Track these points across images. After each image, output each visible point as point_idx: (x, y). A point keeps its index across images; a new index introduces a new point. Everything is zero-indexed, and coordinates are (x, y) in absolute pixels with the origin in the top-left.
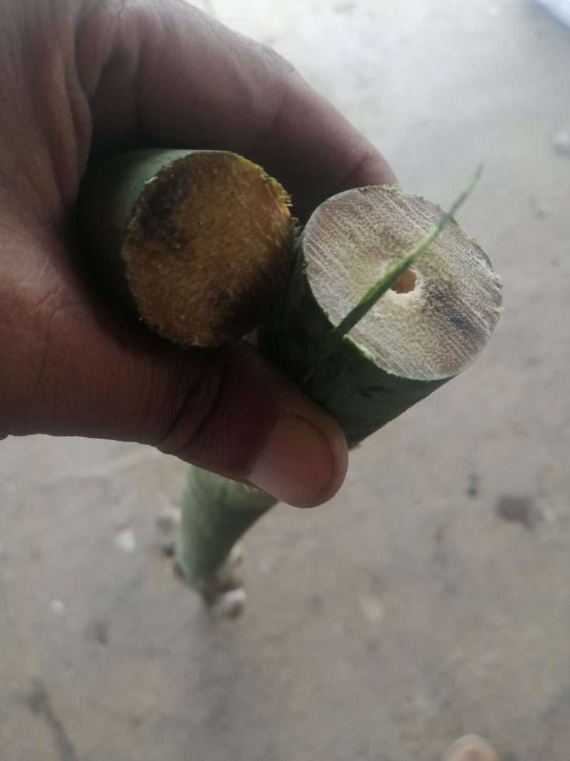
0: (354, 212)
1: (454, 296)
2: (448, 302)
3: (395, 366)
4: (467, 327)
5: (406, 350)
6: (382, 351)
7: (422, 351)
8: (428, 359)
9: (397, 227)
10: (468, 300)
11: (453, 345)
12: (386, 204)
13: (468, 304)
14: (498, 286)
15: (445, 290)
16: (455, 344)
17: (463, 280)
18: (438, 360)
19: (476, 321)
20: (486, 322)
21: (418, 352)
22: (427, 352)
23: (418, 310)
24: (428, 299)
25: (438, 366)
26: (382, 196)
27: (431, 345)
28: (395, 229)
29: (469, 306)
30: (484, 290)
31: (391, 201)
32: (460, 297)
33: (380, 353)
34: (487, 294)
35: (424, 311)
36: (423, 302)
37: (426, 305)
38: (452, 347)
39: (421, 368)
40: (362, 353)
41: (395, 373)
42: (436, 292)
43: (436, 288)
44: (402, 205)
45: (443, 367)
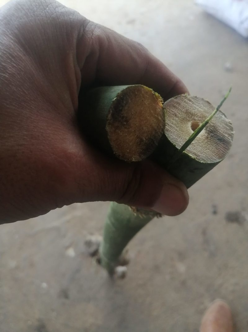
0: (174, 106)
1: (217, 130)
2: (215, 133)
3: (203, 159)
4: (224, 141)
5: (205, 153)
6: (197, 155)
7: (210, 152)
8: (213, 155)
9: (191, 109)
10: (222, 131)
11: (220, 148)
12: (185, 101)
13: (222, 132)
14: (231, 124)
15: (213, 129)
16: (221, 148)
17: (218, 124)
18: (217, 155)
19: (226, 138)
20: (230, 138)
21: (209, 153)
22: (212, 153)
23: (205, 138)
24: (208, 133)
25: (217, 157)
26: (182, 98)
27: (213, 150)
28: (190, 110)
29: (222, 133)
30: (226, 126)
31: (186, 100)
32: (218, 130)
33: (196, 156)
34: (227, 127)
35: (207, 138)
36: (206, 135)
37: (208, 135)
38: (220, 149)
39: (212, 159)
40: (191, 157)
41: (203, 162)
42: (210, 130)
43: (210, 129)
44: (190, 101)
45: (219, 157)
